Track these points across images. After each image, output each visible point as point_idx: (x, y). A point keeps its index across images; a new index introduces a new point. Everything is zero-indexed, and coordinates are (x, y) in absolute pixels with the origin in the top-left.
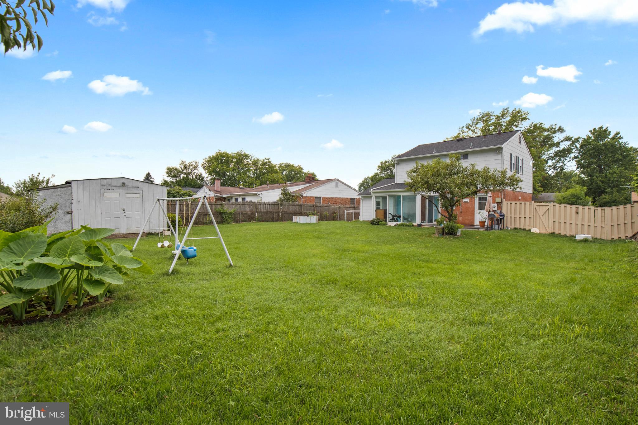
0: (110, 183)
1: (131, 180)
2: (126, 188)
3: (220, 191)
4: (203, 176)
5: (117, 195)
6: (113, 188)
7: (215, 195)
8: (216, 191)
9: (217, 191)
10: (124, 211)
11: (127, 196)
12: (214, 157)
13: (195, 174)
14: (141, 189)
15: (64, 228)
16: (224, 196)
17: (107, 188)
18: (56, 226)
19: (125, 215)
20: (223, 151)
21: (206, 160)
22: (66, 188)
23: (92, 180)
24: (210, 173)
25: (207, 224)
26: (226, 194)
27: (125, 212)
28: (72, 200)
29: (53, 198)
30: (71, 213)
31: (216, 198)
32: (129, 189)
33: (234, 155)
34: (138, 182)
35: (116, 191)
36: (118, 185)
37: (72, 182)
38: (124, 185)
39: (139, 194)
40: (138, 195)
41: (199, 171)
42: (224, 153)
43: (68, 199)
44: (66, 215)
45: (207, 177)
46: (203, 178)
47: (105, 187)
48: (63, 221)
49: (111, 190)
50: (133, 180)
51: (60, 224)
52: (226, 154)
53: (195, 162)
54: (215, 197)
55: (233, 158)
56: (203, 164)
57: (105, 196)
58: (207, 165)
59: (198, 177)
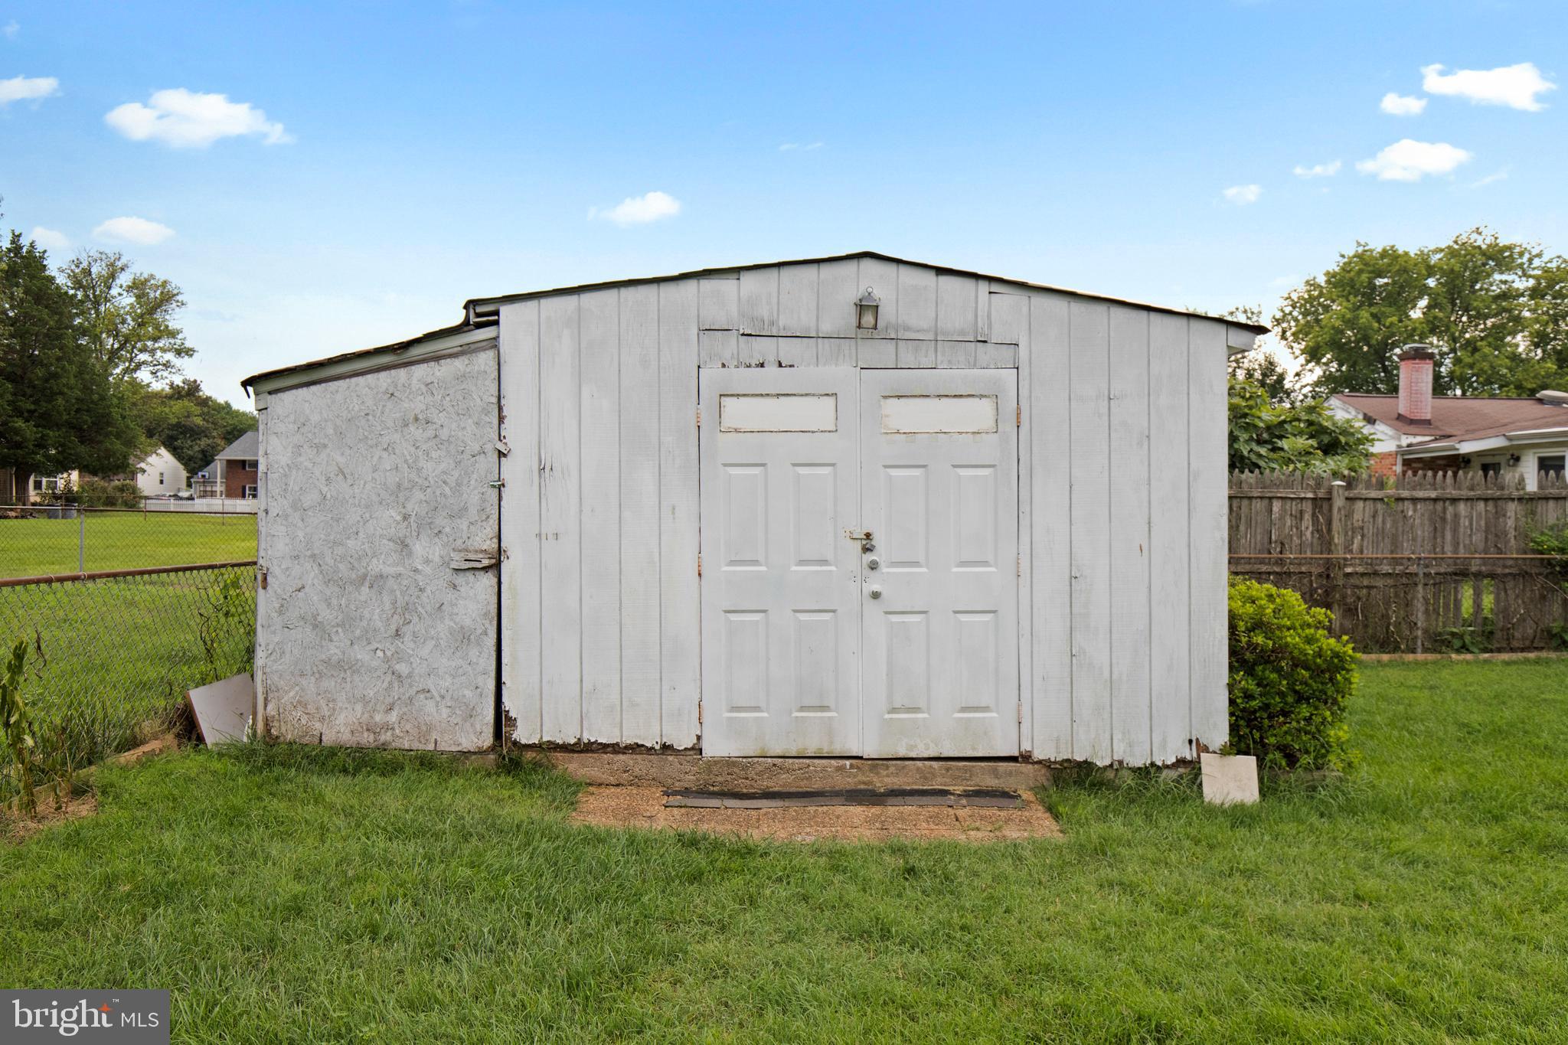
0: (764, 312)
1: (930, 278)
2: (890, 347)
3: (1428, 422)
4: (1279, 370)
5: (819, 413)
6: (788, 350)
7: (1405, 441)
8: (1406, 422)
9: (1412, 422)
10: (869, 557)
11: (894, 424)
12: (1334, 275)
13: (1246, 365)
14: (1007, 352)
15: (447, 682)
16: (1466, 448)
17: (745, 358)
18: (402, 668)
19: (876, 595)
20: (1377, 245)
21: (1295, 296)
22: (459, 364)
23: (642, 290)
24: (1313, 355)
25: (1464, 648)
26: (1473, 433)
27: (874, 566)
28: (501, 454)
29: (385, 440)
30: (496, 567)
31: (1407, 463)
32: (907, 357)
33: (1434, 259)
34: (984, 287)
35: (807, 374)
36: (826, 328)
37: (505, 310)
38: (868, 319)
39: (986, 407)
40: (980, 412)
41: (1263, 349)
42: (1384, 254)
43: (476, 448)
44: (460, 579)
45: (1298, 374)
46: (1281, 378)
47: (730, 346)
48: (443, 628)
49: (771, 370)
50: (941, 271)
51: (425, 652)
52: (1390, 255)
53: (1245, 312)
54: (1401, 451)
55: (1431, 271)
56: (1279, 315)
57: (728, 422)
58: (1296, 320)
59: (1258, 375)
